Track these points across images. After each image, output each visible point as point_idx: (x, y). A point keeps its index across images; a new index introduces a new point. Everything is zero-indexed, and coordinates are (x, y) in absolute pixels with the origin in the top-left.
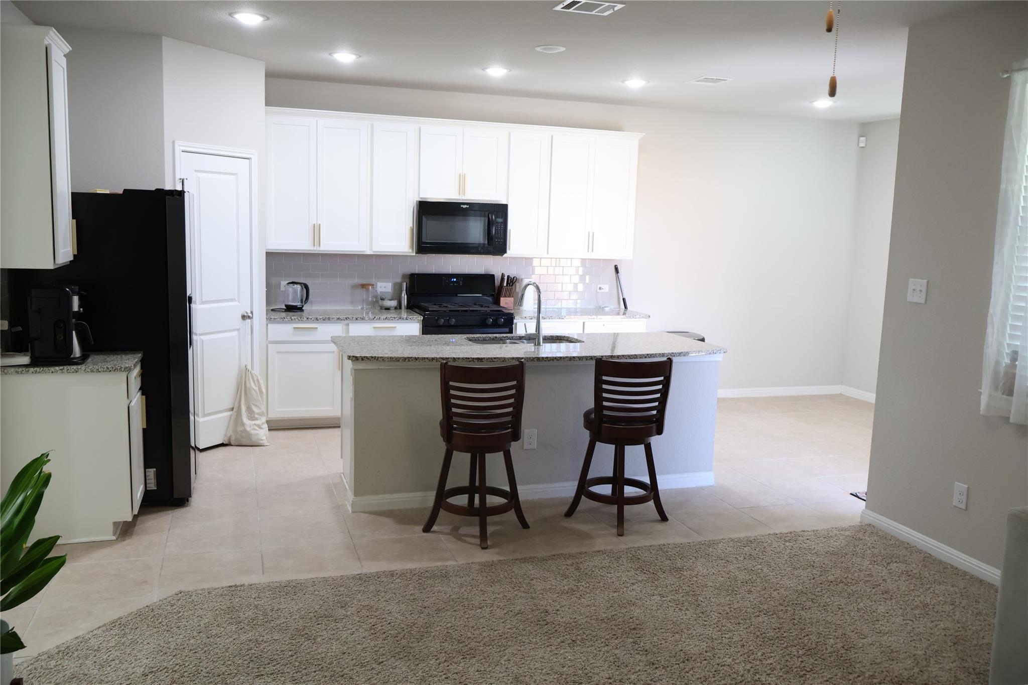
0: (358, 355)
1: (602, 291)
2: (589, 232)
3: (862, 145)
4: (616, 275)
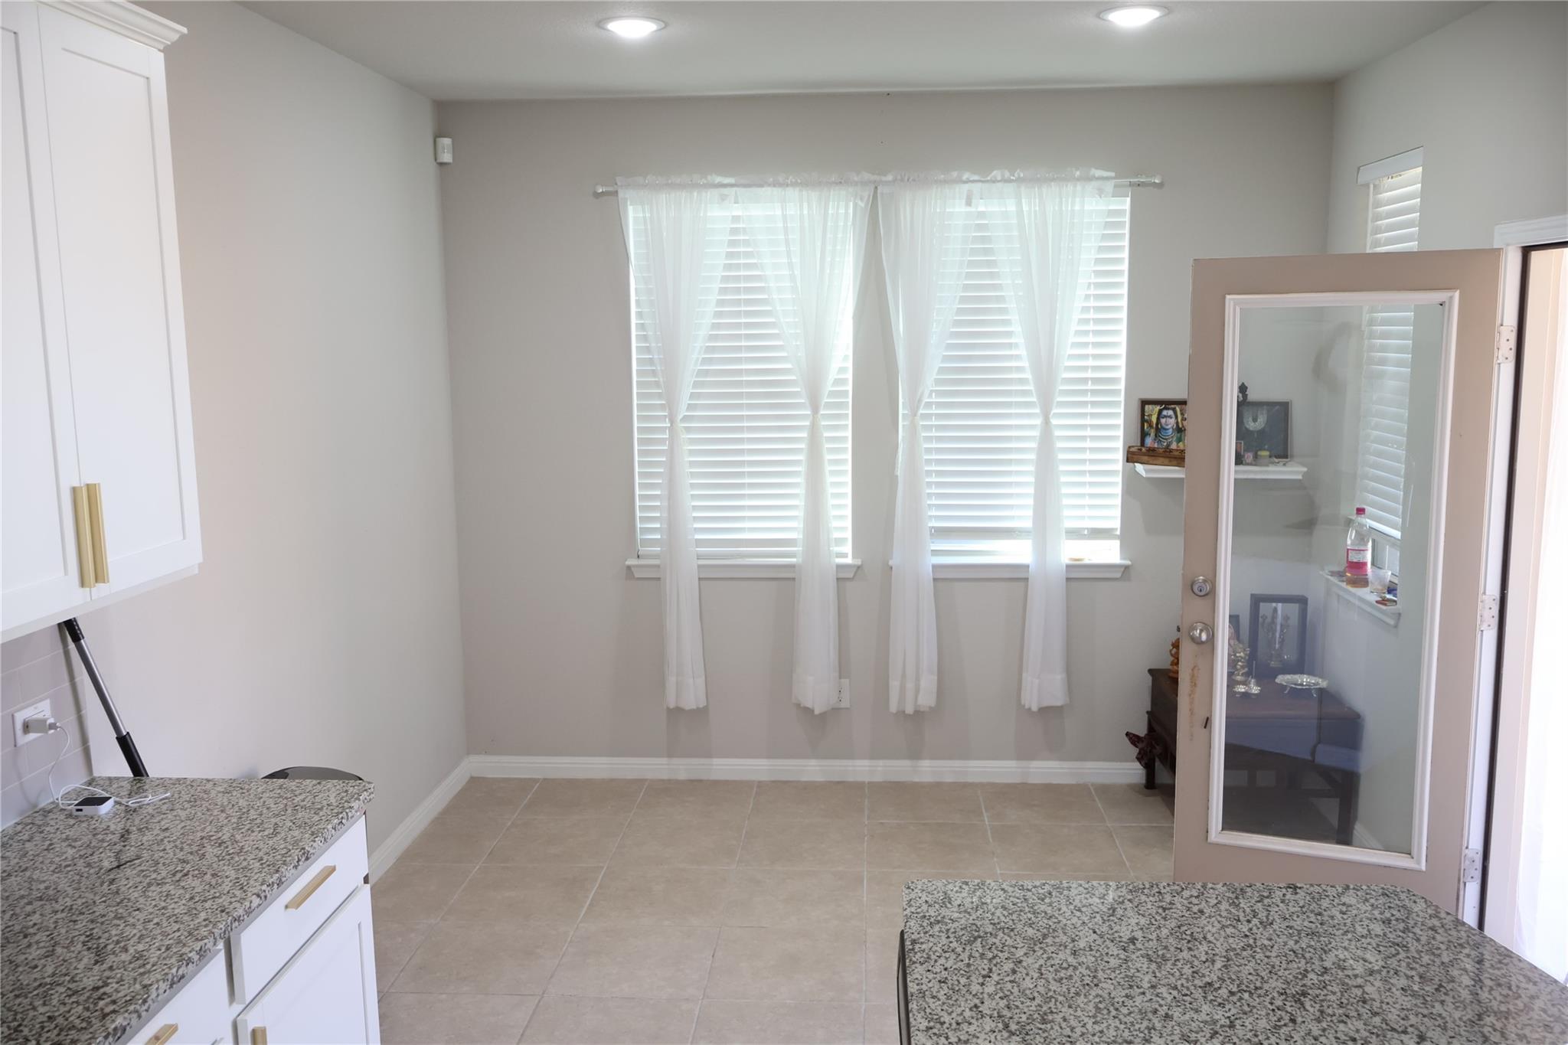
1: (32, 736)
2: (74, 490)
3: (447, 157)
4: (67, 653)
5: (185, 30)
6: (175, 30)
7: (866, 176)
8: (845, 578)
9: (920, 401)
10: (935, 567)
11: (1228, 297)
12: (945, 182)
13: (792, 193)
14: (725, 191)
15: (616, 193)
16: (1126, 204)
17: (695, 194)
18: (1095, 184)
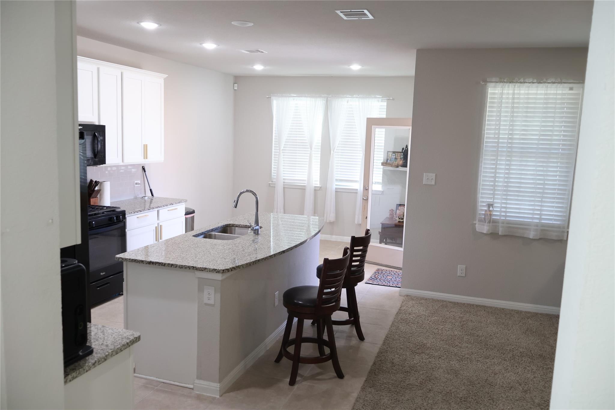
0: (228, 268)
1: (137, 185)
2: (144, 145)
3: (236, 88)
4: (143, 173)
5: (167, 75)
6: (166, 76)
7: (326, 95)
8: (316, 190)
9: (335, 148)
10: (336, 188)
11: (372, 126)
12: (342, 97)
13: (309, 99)
14: (294, 98)
15: (271, 97)
16: (385, 104)
17: (288, 98)
18: (377, 99)
